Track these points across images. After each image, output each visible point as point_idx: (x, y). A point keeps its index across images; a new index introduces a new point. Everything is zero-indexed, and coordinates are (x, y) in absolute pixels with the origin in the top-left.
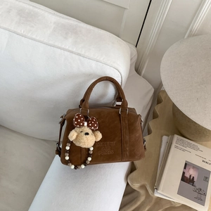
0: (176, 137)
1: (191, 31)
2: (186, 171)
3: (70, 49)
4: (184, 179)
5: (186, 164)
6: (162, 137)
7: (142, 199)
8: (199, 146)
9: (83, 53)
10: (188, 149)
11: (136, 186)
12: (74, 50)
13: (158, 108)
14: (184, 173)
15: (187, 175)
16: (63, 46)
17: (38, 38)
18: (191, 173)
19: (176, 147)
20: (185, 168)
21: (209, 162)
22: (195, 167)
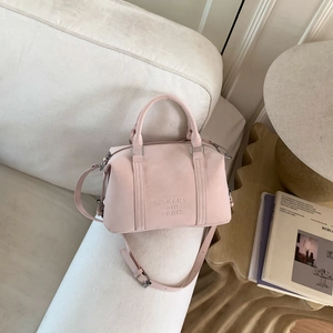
0: (280, 195)
1: (309, 34)
2: (300, 245)
3: (134, 52)
4: (298, 257)
5: (299, 235)
9: (153, 59)
10: (299, 211)
12: (140, 54)
13: (251, 150)
14: (297, 248)
15: (303, 252)
18: (308, 247)
19: (282, 210)
20: (298, 241)
21: (332, 229)
22: (313, 238)
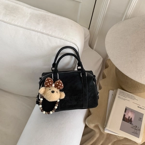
0: (119, 90)
1: (126, 16)
2: (126, 114)
3: (42, 31)
4: (124, 119)
5: (126, 109)
6: (109, 91)
7: (97, 136)
8: (135, 96)
9: (50, 33)
10: (127, 98)
11: (91, 126)
12: (44, 32)
13: (106, 71)
14: (124, 115)
15: (127, 117)
16: (37, 29)
17: (19, 24)
18: (130, 115)
19: (119, 97)
20: (125, 112)
21: (143, 108)
22: (132, 111)
